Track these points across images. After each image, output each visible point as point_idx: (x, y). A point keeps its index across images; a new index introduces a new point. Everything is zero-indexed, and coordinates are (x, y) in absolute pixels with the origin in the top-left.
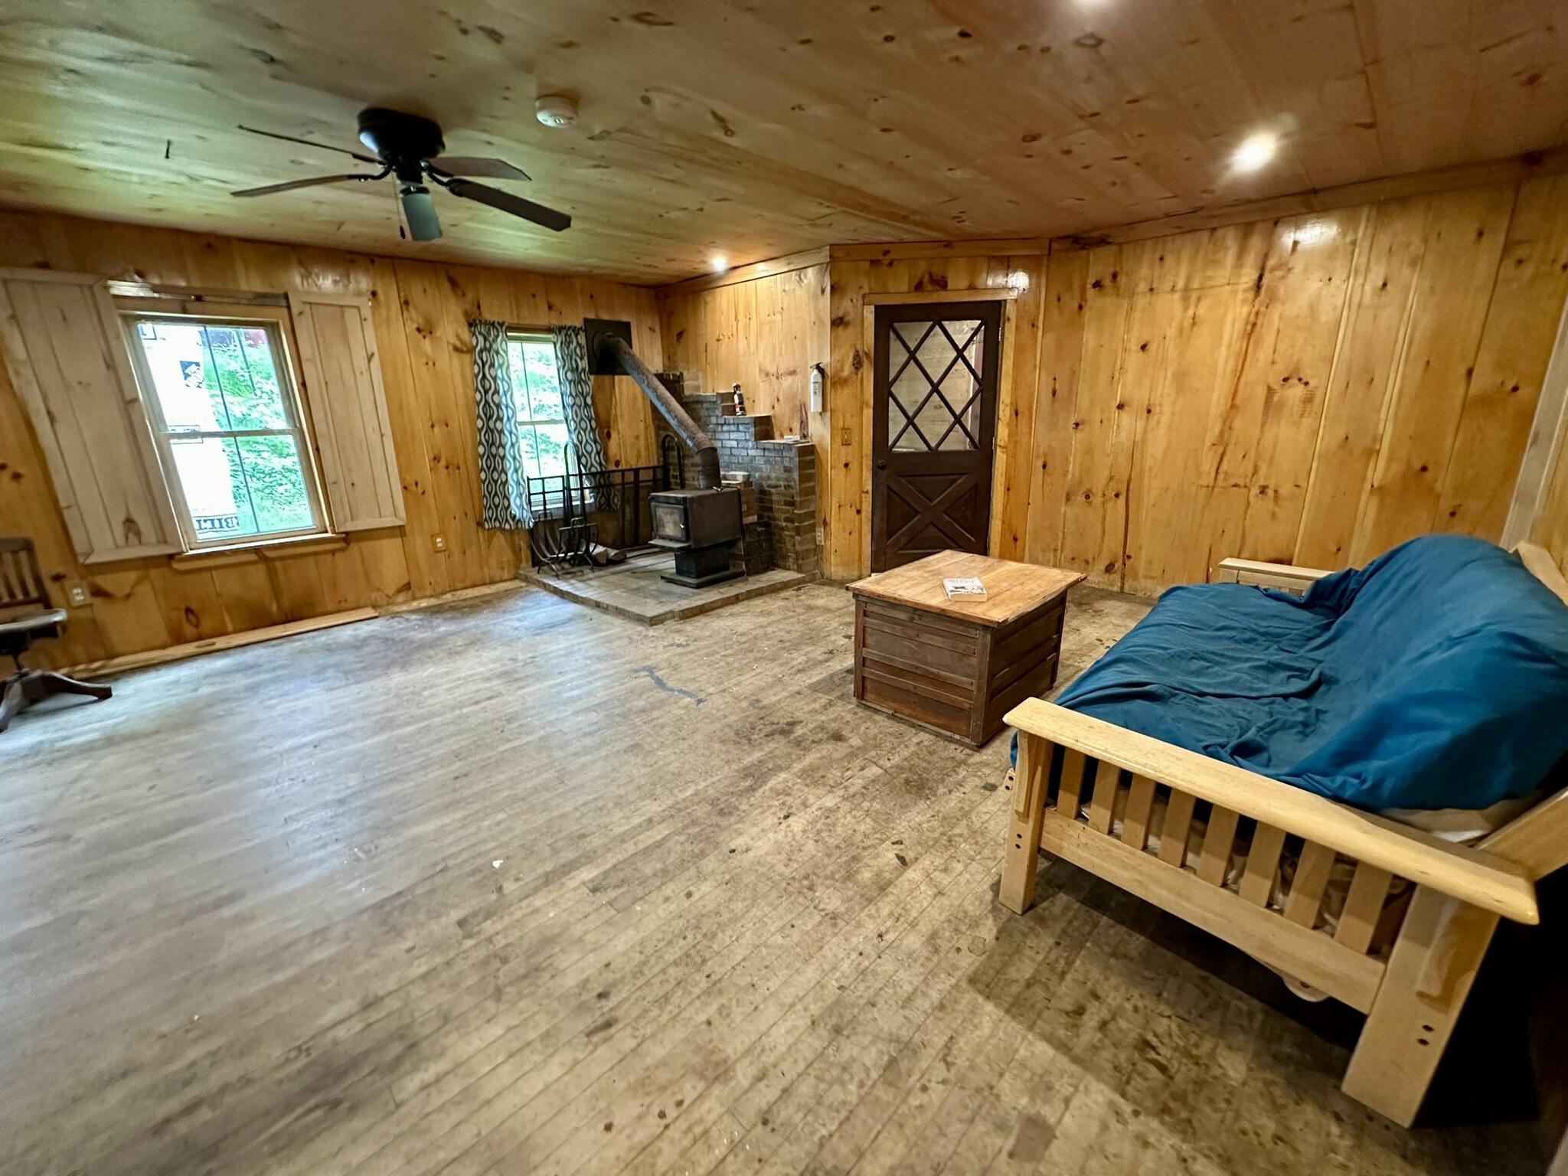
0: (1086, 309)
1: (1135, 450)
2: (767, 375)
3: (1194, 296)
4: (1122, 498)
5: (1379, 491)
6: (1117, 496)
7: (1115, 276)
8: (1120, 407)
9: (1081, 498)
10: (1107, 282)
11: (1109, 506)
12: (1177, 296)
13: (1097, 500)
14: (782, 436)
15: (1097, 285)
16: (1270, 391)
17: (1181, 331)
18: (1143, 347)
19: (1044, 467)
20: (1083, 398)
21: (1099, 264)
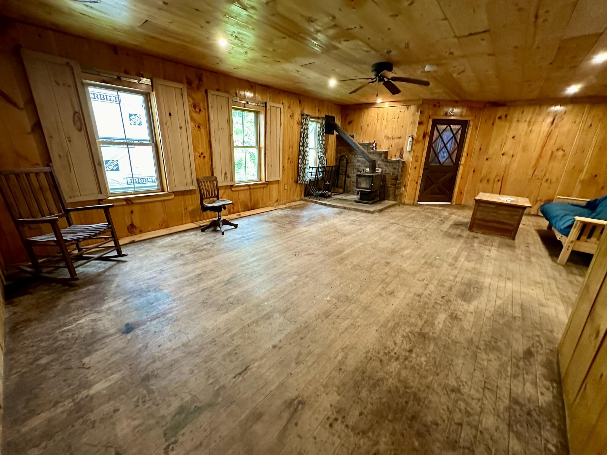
0: (495, 125)
1: (507, 168)
2: (388, 138)
3: (532, 124)
4: (500, 182)
5: (582, 182)
6: (498, 181)
7: (506, 116)
8: (503, 154)
9: (485, 181)
10: (503, 117)
11: (495, 185)
12: (526, 123)
13: (491, 182)
14: (391, 158)
15: (500, 118)
16: (552, 153)
17: (526, 133)
18: (513, 137)
19: (474, 171)
20: (491, 151)
21: (501, 112)
